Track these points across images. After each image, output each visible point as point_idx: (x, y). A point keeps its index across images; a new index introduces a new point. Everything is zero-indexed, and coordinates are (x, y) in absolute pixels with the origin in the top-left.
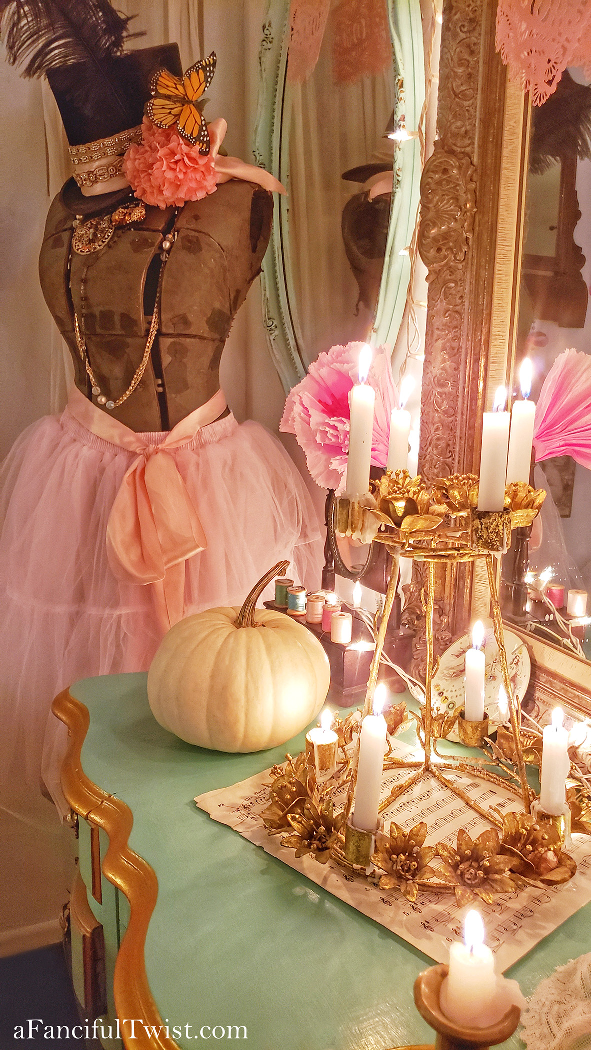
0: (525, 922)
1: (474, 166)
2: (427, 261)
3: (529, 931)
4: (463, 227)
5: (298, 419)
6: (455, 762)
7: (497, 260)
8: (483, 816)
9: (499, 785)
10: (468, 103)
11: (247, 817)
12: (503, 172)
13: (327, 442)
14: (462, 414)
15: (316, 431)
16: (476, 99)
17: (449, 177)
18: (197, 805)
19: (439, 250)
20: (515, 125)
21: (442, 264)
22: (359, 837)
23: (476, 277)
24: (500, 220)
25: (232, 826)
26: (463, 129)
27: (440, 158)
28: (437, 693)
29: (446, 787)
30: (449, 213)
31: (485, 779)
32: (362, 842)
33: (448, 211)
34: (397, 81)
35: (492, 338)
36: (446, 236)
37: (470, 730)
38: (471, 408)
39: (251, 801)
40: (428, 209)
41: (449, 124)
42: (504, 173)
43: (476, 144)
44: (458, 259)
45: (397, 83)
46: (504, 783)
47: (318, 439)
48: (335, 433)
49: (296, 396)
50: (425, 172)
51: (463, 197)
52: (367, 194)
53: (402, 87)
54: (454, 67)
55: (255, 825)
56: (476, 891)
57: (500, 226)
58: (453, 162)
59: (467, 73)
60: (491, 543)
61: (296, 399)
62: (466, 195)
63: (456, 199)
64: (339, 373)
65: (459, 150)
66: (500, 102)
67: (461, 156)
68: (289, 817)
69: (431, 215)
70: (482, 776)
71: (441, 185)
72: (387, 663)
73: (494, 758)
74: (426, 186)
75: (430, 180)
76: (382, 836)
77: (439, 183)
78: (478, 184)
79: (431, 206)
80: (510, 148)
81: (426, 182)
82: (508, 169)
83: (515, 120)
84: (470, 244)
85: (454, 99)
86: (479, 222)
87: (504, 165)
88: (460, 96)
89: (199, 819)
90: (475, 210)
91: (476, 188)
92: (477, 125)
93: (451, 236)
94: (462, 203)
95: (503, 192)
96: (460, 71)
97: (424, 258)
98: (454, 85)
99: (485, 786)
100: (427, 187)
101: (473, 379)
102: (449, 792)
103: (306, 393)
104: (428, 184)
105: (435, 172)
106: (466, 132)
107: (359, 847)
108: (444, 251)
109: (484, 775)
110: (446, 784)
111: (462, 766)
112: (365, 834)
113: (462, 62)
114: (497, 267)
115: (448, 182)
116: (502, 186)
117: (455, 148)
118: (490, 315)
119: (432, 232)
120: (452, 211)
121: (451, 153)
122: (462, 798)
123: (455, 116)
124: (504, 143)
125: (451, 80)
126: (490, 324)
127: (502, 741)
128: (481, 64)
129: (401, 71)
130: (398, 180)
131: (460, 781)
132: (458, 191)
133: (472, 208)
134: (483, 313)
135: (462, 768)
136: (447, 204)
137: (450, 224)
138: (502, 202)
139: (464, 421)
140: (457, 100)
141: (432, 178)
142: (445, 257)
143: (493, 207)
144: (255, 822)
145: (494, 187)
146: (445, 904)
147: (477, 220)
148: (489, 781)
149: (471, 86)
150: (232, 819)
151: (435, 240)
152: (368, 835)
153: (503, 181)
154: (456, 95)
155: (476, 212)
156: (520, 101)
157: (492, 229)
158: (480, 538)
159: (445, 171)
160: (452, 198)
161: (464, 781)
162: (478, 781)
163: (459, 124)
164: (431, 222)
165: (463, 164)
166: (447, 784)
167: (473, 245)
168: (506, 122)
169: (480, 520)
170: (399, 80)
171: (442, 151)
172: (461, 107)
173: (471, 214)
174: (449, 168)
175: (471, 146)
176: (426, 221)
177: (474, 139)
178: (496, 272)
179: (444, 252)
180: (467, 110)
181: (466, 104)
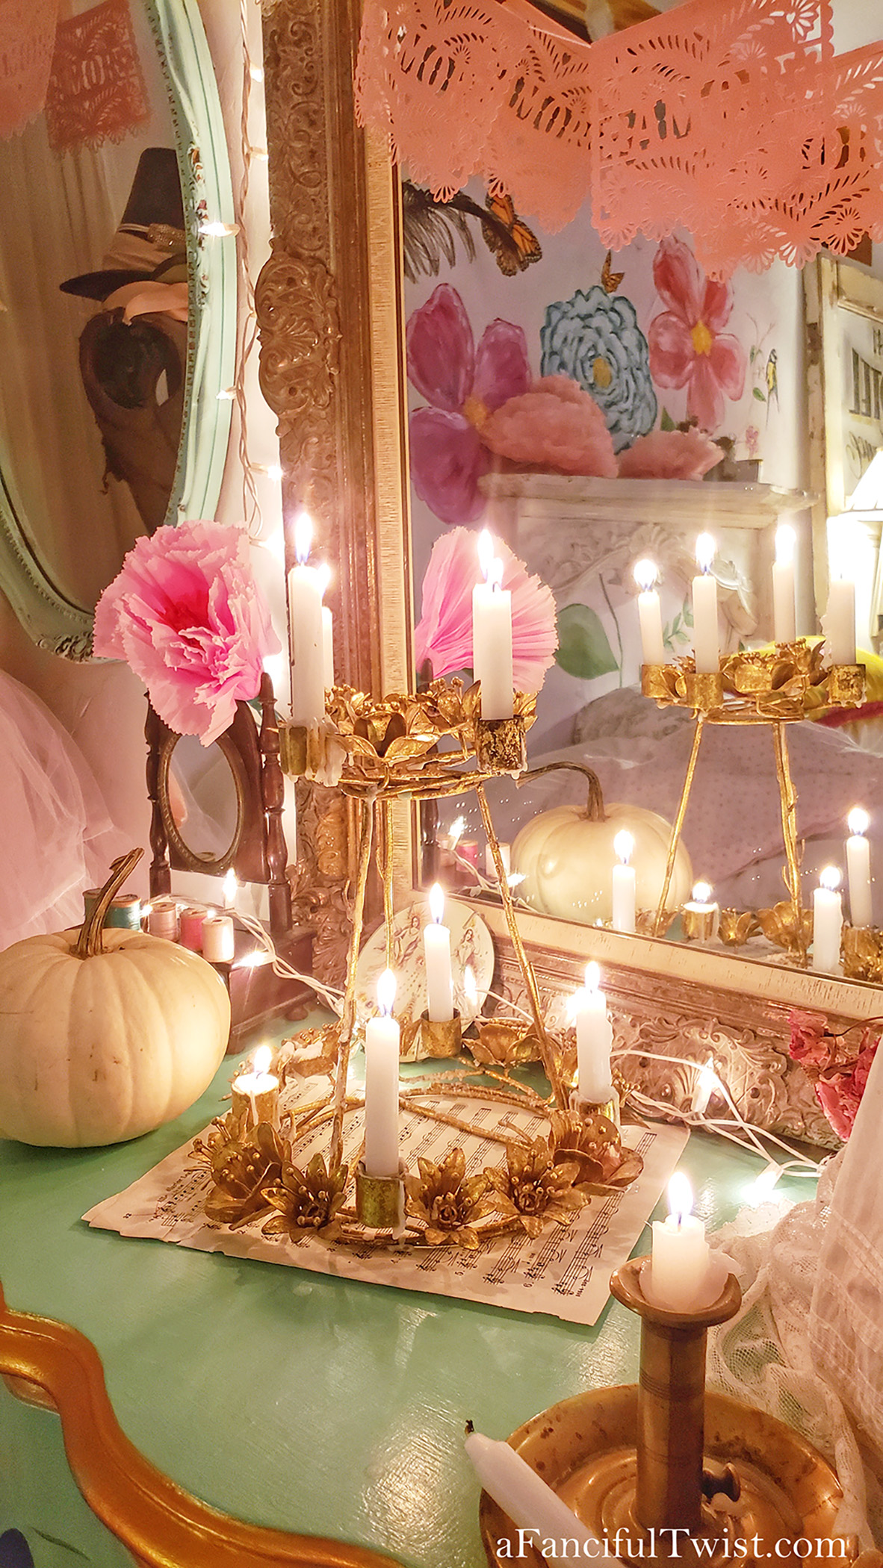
0: (602, 1240)
1: (331, 275)
2: (275, 406)
3: (612, 1248)
4: (324, 358)
5: (127, 634)
6: (426, 1083)
7: (376, 405)
8: (489, 1139)
9: (489, 1099)
10: (313, 189)
11: (176, 1220)
12: (373, 286)
13: (183, 665)
14: (350, 616)
15: (163, 649)
16: (326, 185)
17: (299, 290)
18: (90, 1225)
19: (292, 391)
20: (382, 224)
21: (299, 410)
22: (381, 1188)
23: (349, 429)
24: (374, 352)
25: (161, 1237)
26: (310, 226)
27: (281, 263)
28: (364, 1004)
29: (425, 1117)
30: (303, 339)
31: (468, 1097)
32: (387, 1193)
33: (302, 337)
34: (189, 152)
35: (380, 512)
36: (300, 371)
37: (440, 1035)
38: (360, 607)
39: (167, 1200)
40: (272, 333)
41: (289, 216)
42: (374, 288)
43: (332, 246)
44: (321, 403)
45: (191, 154)
46: (495, 1094)
47: (168, 661)
48: (196, 651)
49: (118, 601)
50: (261, 280)
51: (320, 319)
52: (121, 311)
53: (197, 159)
54: (290, 139)
55: (193, 1228)
56: (545, 1214)
57: (375, 359)
58: (302, 269)
59: (308, 149)
60: (508, 759)
61: (119, 605)
62: (325, 315)
63: (310, 320)
64: (179, 567)
65: (306, 253)
66: (360, 193)
67: (310, 262)
68: (264, 1193)
69: (277, 340)
70: (464, 1092)
71: (288, 301)
72: (291, 976)
73: (477, 1065)
74: (264, 300)
75: (269, 293)
76: (412, 1177)
77: (284, 297)
78: (339, 301)
79: (275, 328)
80: (380, 254)
81: (263, 296)
82: (379, 282)
83: (382, 218)
84: (336, 382)
85: (294, 183)
86: (346, 352)
87: (373, 277)
88: (301, 180)
89: (104, 1242)
90: (339, 336)
91: (337, 306)
92: (330, 220)
93: (307, 371)
94: (320, 326)
95: (375, 313)
96: (298, 145)
97: (272, 403)
98: (292, 163)
99: (473, 1105)
100: (267, 302)
101: (360, 569)
102: (431, 1122)
103: (134, 595)
104: (268, 298)
105: (277, 283)
106: (315, 229)
107: (383, 1201)
108: (299, 391)
109: (467, 1090)
110: (423, 1115)
111: (434, 1086)
112: (388, 1181)
113: (299, 135)
114: (377, 414)
115: (297, 297)
116: (373, 305)
117: (301, 250)
118: (373, 480)
119: (280, 365)
120: (306, 336)
121: (296, 256)
122: (453, 1125)
123: (297, 206)
124: (371, 247)
125: (286, 156)
126: (374, 494)
127: (487, 1038)
128: (328, 139)
129: (196, 138)
130: (203, 293)
131: (437, 1106)
132: (311, 309)
133: (335, 333)
134: (364, 479)
135: (435, 1090)
136: (299, 326)
137: (305, 355)
138: (375, 326)
139: (353, 626)
140: (298, 184)
141: (272, 290)
142: (303, 402)
143: (363, 333)
144: (192, 1225)
145: (363, 307)
146: (499, 1249)
147: (343, 351)
148: (475, 1097)
149: (314, 167)
150: (156, 1228)
151: (286, 376)
152: (393, 1182)
153: (373, 299)
154: (296, 179)
155: (341, 339)
156: (388, 192)
157: (365, 362)
158: (495, 754)
159: (291, 282)
160: (304, 319)
161: (444, 1106)
162: (460, 1101)
163: (303, 217)
164: (278, 351)
165: (316, 273)
166: (426, 1113)
167: (340, 385)
168: (370, 219)
169: (492, 731)
170: (193, 150)
171: (283, 253)
172: (305, 195)
173: (334, 341)
174: (296, 277)
175: (324, 248)
176: (269, 349)
177: (328, 240)
178: (376, 422)
179: (300, 394)
180: (313, 200)
181: (311, 191)
